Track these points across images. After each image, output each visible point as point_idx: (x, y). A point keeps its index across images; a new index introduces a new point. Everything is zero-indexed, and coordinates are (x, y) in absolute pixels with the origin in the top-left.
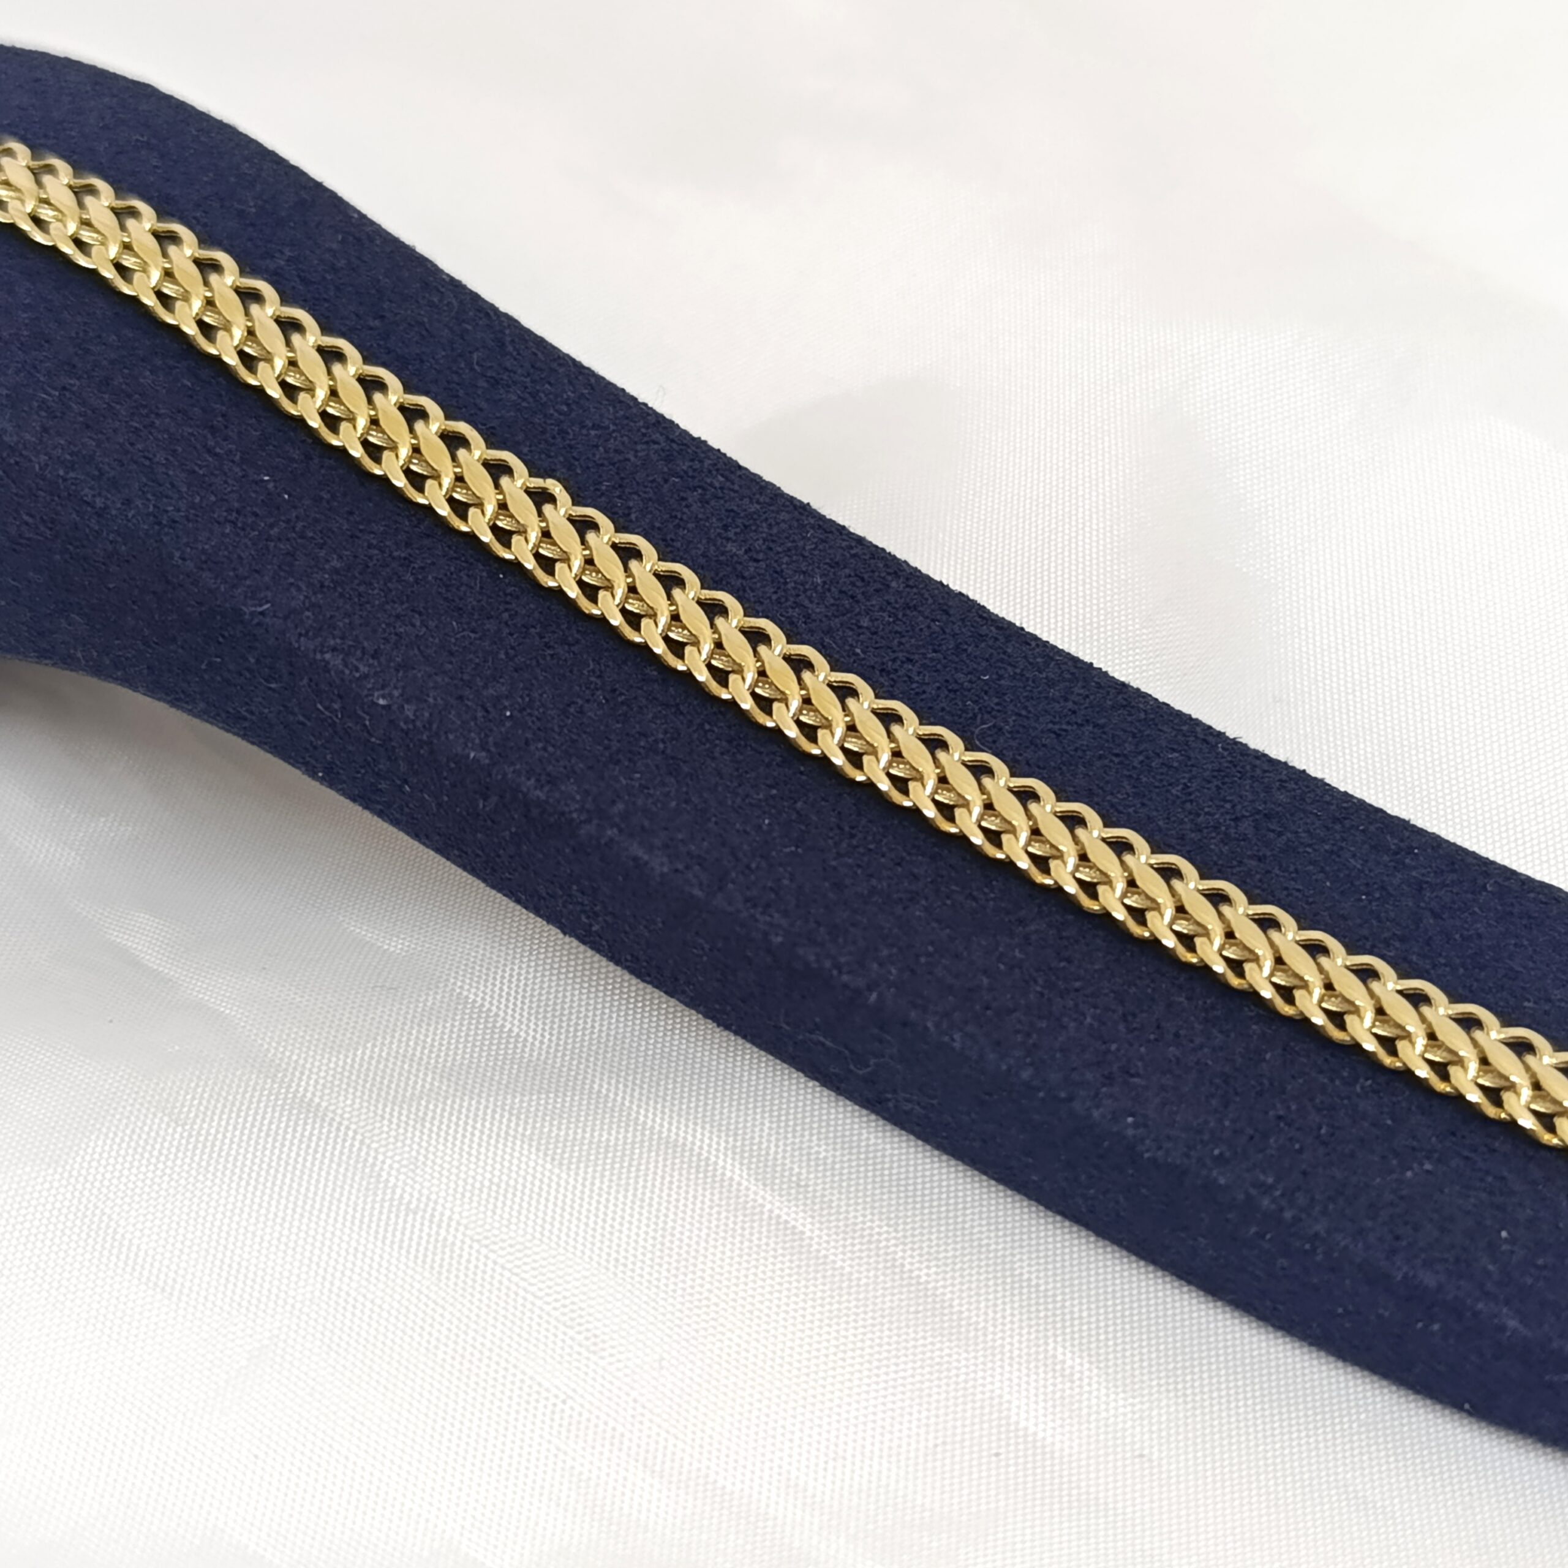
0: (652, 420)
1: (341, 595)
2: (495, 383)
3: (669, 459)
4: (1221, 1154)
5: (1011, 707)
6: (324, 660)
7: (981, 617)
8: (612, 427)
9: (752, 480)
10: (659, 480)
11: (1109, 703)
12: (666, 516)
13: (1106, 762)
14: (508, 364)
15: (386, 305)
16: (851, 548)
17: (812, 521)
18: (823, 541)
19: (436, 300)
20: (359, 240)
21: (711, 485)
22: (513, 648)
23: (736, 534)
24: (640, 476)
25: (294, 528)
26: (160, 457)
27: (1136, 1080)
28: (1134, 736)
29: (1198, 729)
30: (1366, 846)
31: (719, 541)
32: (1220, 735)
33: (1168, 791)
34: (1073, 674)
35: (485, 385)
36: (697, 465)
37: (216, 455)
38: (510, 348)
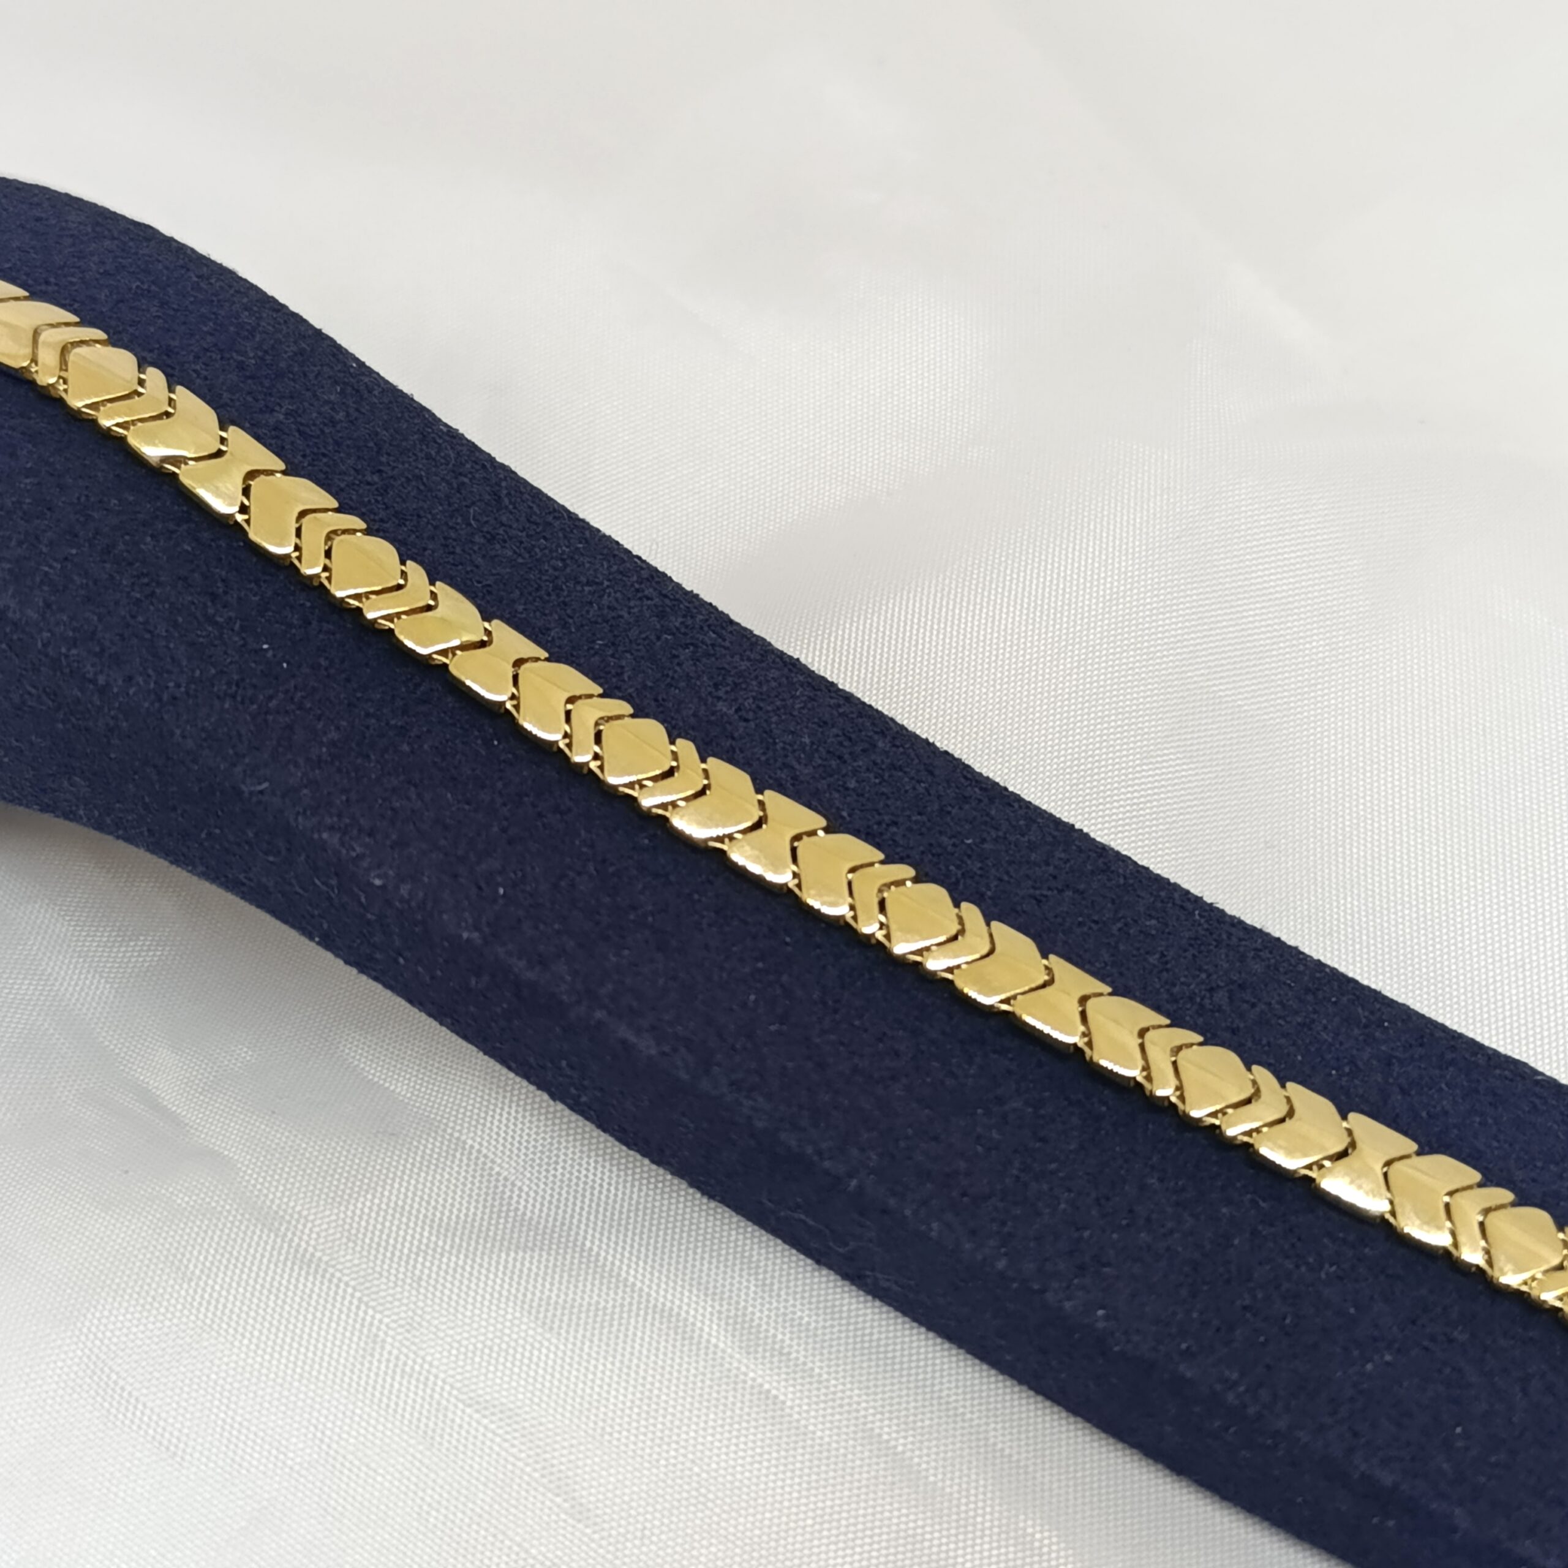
0: (645, 574)
1: (339, 770)
2: (492, 539)
3: (662, 615)
4: (1188, 1348)
5: (993, 871)
6: (321, 838)
7: (966, 778)
8: (606, 583)
9: (744, 636)
10: (653, 637)
11: (1089, 867)
12: (659, 675)
13: (1085, 929)
14: (504, 519)
15: (384, 459)
16: (839, 706)
17: (801, 678)
18: (812, 699)
19: (433, 453)
20: (358, 391)
21: (703, 642)
22: (506, 819)
23: (727, 692)
24: (634, 633)
25: (292, 699)
26: (161, 630)
27: (1106, 1270)
28: (1113, 902)
29: (1176, 895)
30: (1337, 1019)
31: (710, 700)
32: (1198, 900)
33: (1145, 960)
34: (1054, 837)
35: (482, 540)
36: (689, 622)
37: (217, 623)
38: (506, 501)
